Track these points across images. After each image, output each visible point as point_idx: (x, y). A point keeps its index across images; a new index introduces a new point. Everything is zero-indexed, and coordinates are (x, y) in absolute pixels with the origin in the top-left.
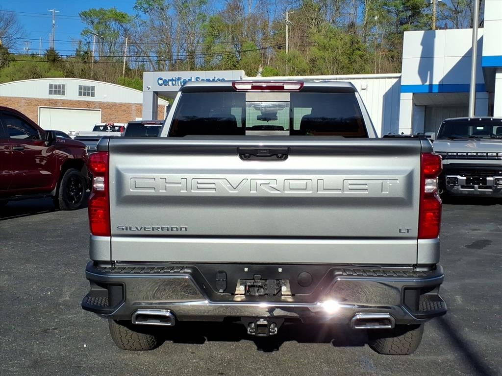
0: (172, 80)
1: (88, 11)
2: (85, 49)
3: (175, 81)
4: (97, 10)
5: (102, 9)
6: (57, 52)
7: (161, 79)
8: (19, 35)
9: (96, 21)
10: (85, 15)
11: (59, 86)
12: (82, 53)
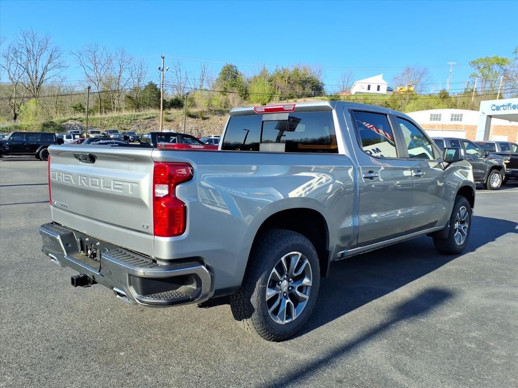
0: (504, 106)
1: (476, 60)
2: (471, 87)
3: (506, 106)
4: (483, 58)
5: (487, 57)
6: (448, 91)
7: (494, 105)
8: (428, 82)
9: (482, 67)
10: (473, 63)
11: (437, 115)
12: (469, 90)
